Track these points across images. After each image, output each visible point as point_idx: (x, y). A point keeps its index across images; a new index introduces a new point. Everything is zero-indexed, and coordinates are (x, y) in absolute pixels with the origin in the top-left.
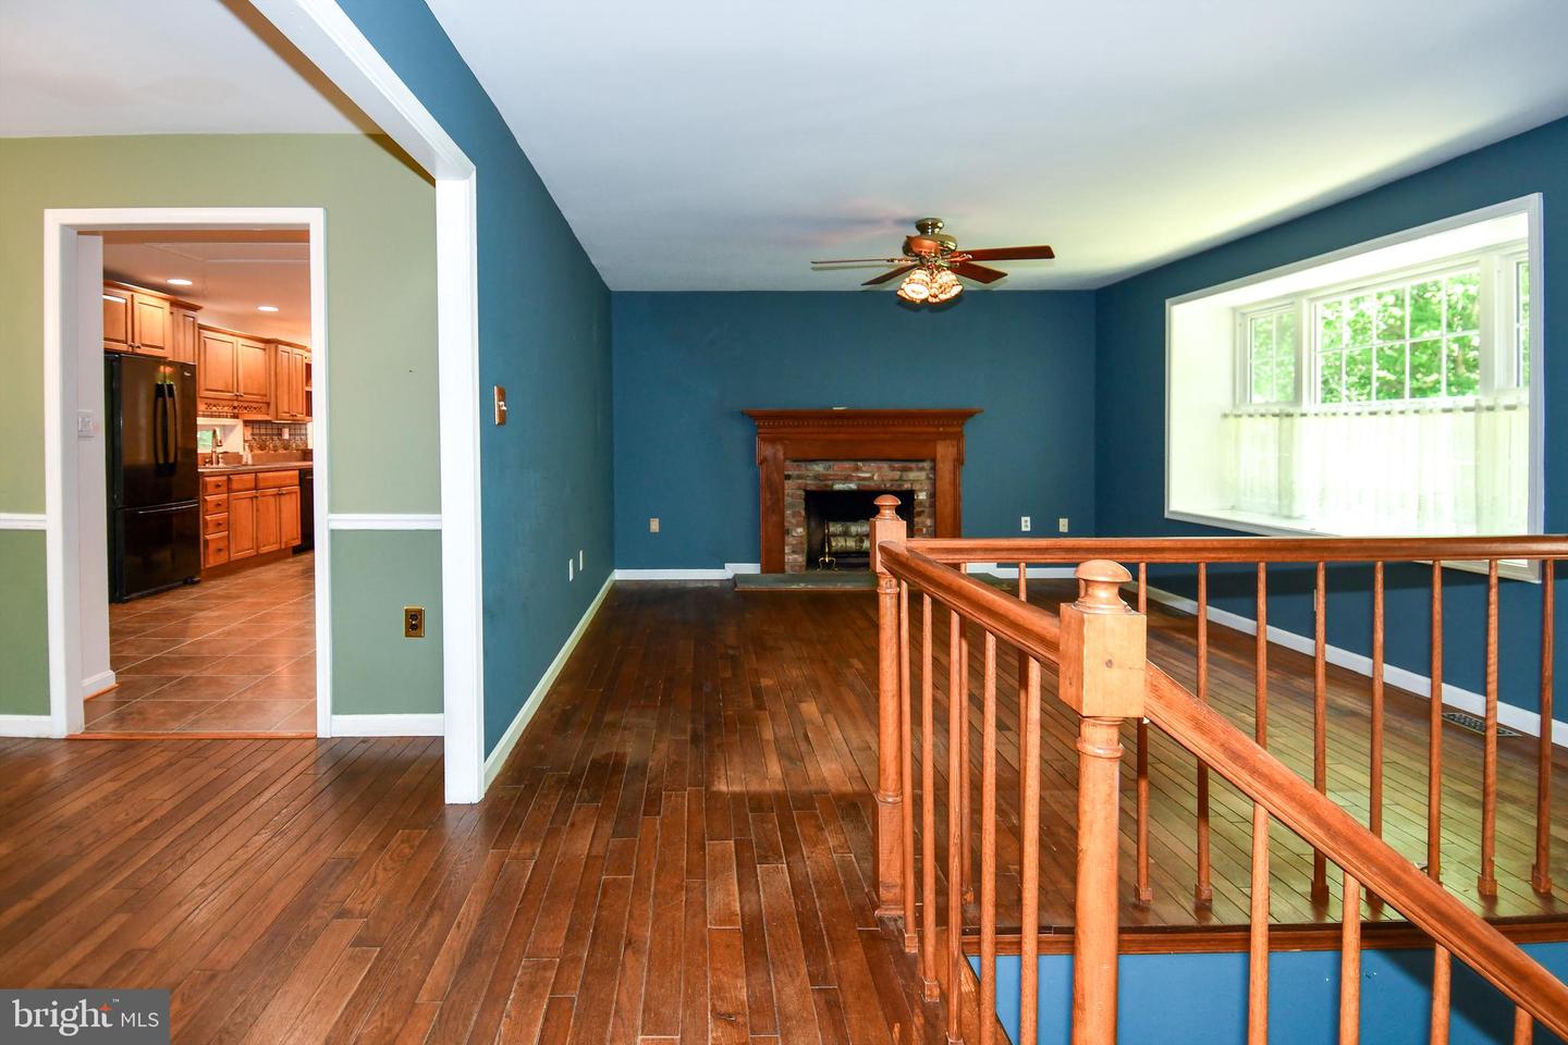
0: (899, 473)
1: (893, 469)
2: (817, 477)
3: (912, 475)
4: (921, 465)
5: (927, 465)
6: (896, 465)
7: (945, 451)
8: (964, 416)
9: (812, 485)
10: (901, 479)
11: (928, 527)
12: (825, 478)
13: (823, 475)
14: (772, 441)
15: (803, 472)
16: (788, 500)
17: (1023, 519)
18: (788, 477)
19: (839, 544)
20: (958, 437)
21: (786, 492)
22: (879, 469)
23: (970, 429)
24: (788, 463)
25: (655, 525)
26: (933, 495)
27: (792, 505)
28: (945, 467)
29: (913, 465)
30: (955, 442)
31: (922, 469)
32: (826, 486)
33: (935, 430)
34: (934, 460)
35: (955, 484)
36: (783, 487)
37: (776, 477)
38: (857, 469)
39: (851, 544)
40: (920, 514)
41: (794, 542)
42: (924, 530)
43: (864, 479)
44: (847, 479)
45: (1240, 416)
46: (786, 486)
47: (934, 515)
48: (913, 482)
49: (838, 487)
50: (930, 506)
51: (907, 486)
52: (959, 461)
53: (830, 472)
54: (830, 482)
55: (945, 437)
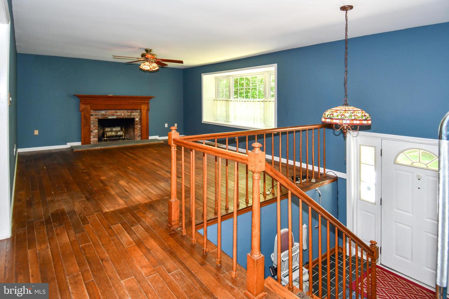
0: (130, 113)
1: (128, 112)
2: (102, 115)
3: (134, 114)
4: (137, 111)
5: (138, 111)
6: (129, 111)
7: (144, 107)
8: (150, 98)
9: (100, 117)
10: (131, 115)
11: (139, 128)
12: (105, 115)
13: (105, 114)
14: (86, 104)
15: (97, 113)
16: (92, 122)
17: (166, 124)
18: (92, 115)
19: (109, 134)
20: (148, 104)
21: (91, 119)
22: (124, 112)
23: (151, 102)
24: (92, 111)
25: (36, 132)
26: (141, 119)
27: (93, 123)
28: (144, 112)
29: (134, 111)
30: (147, 105)
31: (137, 112)
32: (106, 117)
33: (140, 101)
34: (141, 110)
35: (147, 116)
36: (90, 118)
37: (87, 115)
38: (116, 112)
39: (114, 134)
40: (136, 124)
41: (94, 134)
42: (138, 129)
43: (119, 115)
44: (113, 115)
45: (217, 100)
46: (91, 118)
47: (141, 124)
48: (134, 116)
49: (110, 117)
50: (140, 122)
51: (132, 117)
52: (148, 110)
53: (107, 113)
54: (107, 116)
55: (144, 103)
